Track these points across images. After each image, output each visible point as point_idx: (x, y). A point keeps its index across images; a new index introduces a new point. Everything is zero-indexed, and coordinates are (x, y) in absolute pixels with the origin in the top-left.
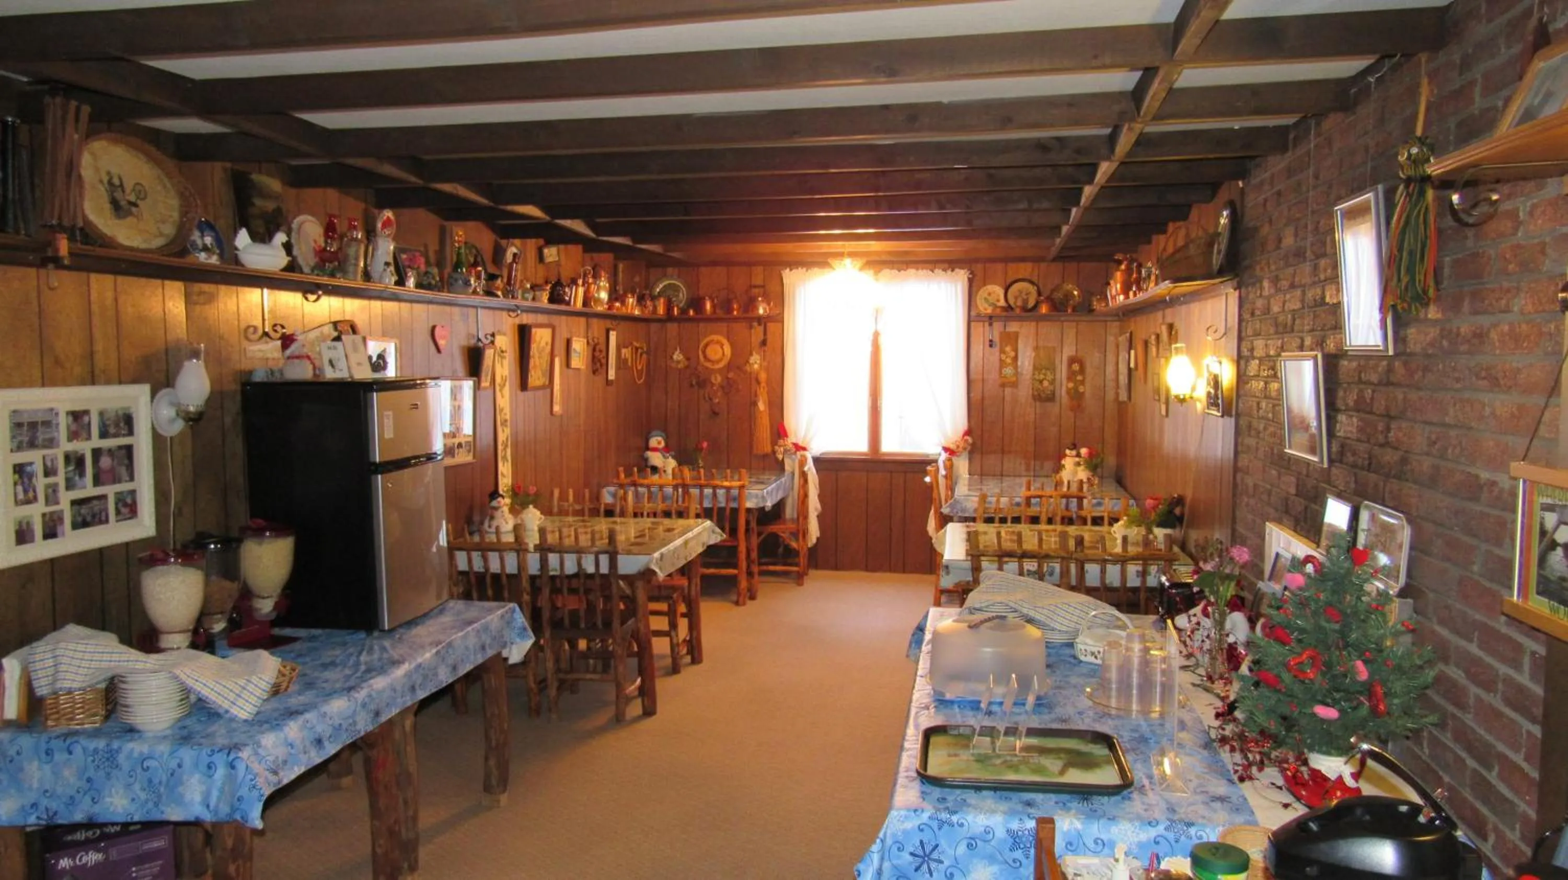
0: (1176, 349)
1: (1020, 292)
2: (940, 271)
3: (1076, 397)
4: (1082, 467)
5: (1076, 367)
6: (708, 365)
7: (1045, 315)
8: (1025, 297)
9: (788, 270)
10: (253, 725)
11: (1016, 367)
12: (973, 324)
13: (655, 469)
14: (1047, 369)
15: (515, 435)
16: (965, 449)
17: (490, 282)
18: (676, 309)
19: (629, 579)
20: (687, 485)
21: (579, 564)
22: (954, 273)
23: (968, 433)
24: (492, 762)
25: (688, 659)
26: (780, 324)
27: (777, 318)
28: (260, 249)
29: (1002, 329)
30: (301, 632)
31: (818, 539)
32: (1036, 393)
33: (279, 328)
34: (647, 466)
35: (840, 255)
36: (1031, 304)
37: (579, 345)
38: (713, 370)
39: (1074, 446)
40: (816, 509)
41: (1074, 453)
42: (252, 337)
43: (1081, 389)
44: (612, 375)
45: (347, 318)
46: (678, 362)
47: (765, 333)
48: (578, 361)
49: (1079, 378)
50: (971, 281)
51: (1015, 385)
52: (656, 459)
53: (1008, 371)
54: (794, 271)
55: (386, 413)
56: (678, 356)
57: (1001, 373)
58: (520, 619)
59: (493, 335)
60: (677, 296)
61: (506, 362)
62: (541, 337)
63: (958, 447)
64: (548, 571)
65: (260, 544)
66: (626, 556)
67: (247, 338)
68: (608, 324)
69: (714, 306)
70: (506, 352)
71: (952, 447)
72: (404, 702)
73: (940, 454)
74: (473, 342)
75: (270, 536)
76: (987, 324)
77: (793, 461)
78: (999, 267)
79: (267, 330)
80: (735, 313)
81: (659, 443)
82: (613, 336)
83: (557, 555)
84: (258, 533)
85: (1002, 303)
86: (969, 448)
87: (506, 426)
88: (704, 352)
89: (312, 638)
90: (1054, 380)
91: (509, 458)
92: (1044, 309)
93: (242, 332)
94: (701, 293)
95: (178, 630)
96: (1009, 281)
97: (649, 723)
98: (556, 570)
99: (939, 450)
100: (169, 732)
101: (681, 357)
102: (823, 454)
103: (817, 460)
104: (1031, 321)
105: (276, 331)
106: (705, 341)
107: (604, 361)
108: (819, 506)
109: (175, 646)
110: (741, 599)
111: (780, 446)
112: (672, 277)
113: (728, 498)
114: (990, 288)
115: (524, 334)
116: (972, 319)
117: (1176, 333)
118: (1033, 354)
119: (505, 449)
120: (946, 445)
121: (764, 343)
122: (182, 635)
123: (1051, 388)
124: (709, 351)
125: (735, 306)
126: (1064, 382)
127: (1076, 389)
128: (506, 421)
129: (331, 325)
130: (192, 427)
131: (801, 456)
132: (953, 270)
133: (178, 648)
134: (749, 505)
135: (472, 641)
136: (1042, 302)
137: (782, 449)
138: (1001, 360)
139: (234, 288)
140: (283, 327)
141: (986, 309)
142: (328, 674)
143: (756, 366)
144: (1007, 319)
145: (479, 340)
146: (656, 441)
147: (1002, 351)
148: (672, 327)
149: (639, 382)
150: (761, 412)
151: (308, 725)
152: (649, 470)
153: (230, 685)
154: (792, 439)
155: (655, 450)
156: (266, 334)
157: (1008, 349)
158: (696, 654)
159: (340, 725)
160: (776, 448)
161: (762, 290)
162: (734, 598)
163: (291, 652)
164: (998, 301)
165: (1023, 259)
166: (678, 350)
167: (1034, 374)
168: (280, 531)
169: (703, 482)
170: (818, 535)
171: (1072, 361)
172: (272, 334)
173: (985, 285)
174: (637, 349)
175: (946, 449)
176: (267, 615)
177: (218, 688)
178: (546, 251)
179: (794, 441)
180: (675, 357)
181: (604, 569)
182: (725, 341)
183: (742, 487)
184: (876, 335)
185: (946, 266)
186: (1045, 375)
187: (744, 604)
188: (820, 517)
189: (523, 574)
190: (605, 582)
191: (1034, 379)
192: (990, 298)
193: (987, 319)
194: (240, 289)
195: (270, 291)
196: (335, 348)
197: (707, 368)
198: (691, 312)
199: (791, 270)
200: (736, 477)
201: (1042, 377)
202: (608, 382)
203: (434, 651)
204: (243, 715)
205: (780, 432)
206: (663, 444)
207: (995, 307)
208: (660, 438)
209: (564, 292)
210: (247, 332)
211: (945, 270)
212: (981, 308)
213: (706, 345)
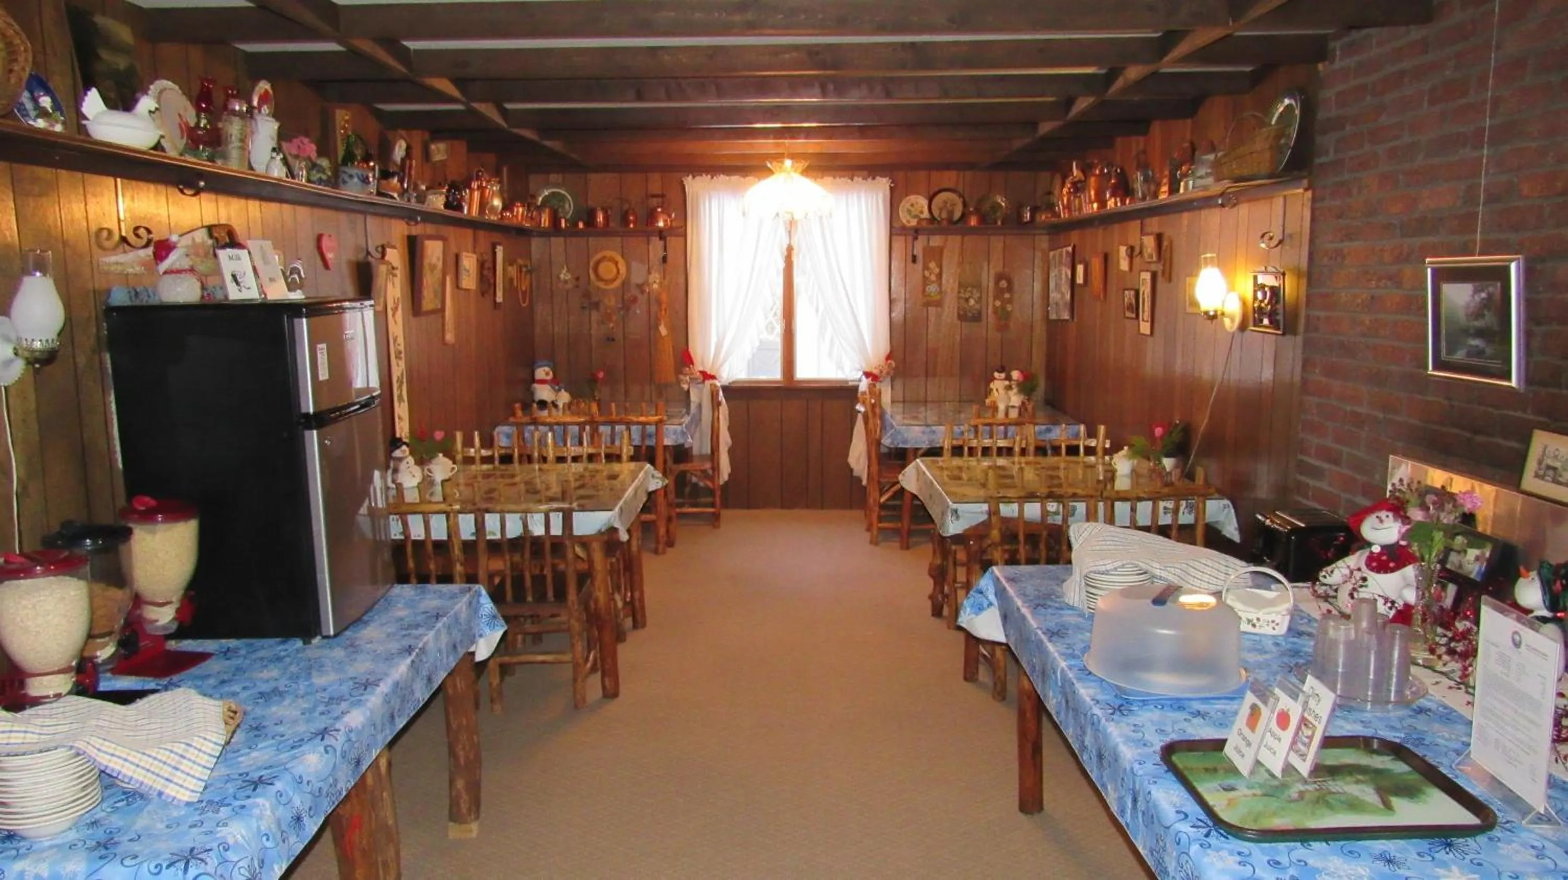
0: (1206, 258)
1: (945, 202)
2: (860, 179)
3: (1003, 316)
4: (1015, 390)
5: (1004, 284)
6: (601, 285)
7: (973, 228)
8: (950, 208)
9: (691, 177)
10: (203, 811)
11: (940, 285)
12: (894, 238)
13: (543, 404)
14: (973, 287)
15: (409, 370)
16: (888, 373)
17: (384, 182)
18: (563, 221)
19: (584, 542)
20: (597, 422)
21: (525, 526)
22: (875, 181)
23: (888, 358)
24: (460, 784)
25: (629, 622)
26: (682, 239)
27: (679, 231)
28: (119, 117)
29: (926, 243)
30: (208, 645)
31: (730, 475)
32: (962, 313)
33: (142, 232)
34: (534, 401)
35: (779, 157)
36: (957, 215)
37: (469, 262)
38: (605, 291)
39: (1002, 369)
40: (727, 443)
41: (1003, 375)
42: (107, 244)
43: (1009, 308)
44: (499, 299)
45: (223, 222)
46: (566, 282)
47: (665, 249)
48: (469, 281)
49: (1007, 296)
50: (892, 190)
51: (939, 304)
52: (544, 393)
53: (932, 289)
54: (698, 178)
55: (319, 346)
56: (565, 275)
57: (924, 290)
58: (487, 605)
59: (383, 247)
60: (563, 207)
61: (397, 281)
62: (433, 251)
63: (881, 372)
64: (485, 535)
65: (154, 533)
66: (581, 513)
67: (101, 247)
68: (496, 237)
69: (606, 218)
70: (397, 268)
71: (876, 372)
72: (386, 736)
73: (860, 380)
74: (361, 256)
75: (163, 522)
76: (910, 238)
77: (701, 391)
78: (922, 174)
79: (124, 234)
80: (632, 226)
81: (547, 374)
82: (500, 250)
83: (498, 516)
84: (148, 517)
85: (926, 214)
86: (892, 373)
87: (400, 358)
88: (596, 270)
89: (227, 653)
90: (980, 298)
91: (405, 398)
92: (973, 222)
93: (93, 240)
94: (591, 203)
95: (56, 669)
96: (931, 193)
97: (613, 706)
98: (494, 534)
99: (859, 374)
100: (72, 836)
101: (569, 277)
102: (733, 382)
103: (726, 389)
104: (956, 234)
105: (138, 236)
106: (598, 256)
107: (492, 281)
108: (729, 441)
109: (51, 693)
110: (661, 547)
111: (686, 375)
112: (557, 185)
113: (644, 436)
114: (912, 198)
115: (413, 248)
116: (894, 232)
117: (1171, 243)
118: (959, 271)
119: (400, 387)
120: (868, 370)
121: (664, 259)
122: (62, 676)
123: (977, 306)
124: (602, 268)
125: (632, 218)
126: (991, 299)
127: (1003, 308)
128: (400, 352)
129: (204, 231)
130: (36, 372)
131: (711, 385)
132: (874, 178)
133: (58, 696)
134: (668, 442)
135: (444, 639)
136: (971, 213)
137: (688, 378)
138: (924, 277)
139: (79, 175)
140: (149, 231)
141: (908, 222)
142: (277, 710)
143: (655, 286)
144: (932, 233)
145: (368, 253)
146: (542, 372)
147: (926, 267)
148: (557, 243)
149: (524, 305)
150: (663, 338)
151: (284, 800)
152: (535, 405)
153: (163, 755)
154: (698, 367)
155: (542, 382)
156: (124, 240)
157: (932, 265)
158: (639, 617)
159: (320, 789)
160: (681, 377)
161: (660, 200)
162: (653, 546)
163: (208, 676)
164: (922, 212)
165: (947, 167)
166: (566, 268)
167: (959, 292)
168: (175, 513)
169: (614, 417)
170: (729, 470)
171: (999, 278)
172: (132, 239)
173: (907, 195)
174: (521, 267)
175: (867, 375)
176: (164, 627)
177: (146, 762)
178: (433, 147)
179: (701, 369)
180: (562, 276)
181: (557, 530)
182: (619, 258)
183: (659, 423)
184: (790, 249)
185: (865, 173)
186: (971, 292)
187: (664, 553)
188: (731, 452)
189: (455, 540)
190: (558, 545)
191: (959, 298)
192: (912, 209)
193: (912, 232)
194: (87, 176)
195: (125, 181)
196: (239, 258)
197: (598, 288)
198: (581, 225)
199: (694, 177)
200: (653, 412)
201: (967, 295)
202: (496, 305)
203: (408, 661)
204: (185, 796)
205: (686, 359)
206: (550, 376)
207: (920, 220)
208: (547, 369)
209: (462, 196)
210: (100, 236)
211: (865, 178)
212: (904, 221)
213: (598, 263)
